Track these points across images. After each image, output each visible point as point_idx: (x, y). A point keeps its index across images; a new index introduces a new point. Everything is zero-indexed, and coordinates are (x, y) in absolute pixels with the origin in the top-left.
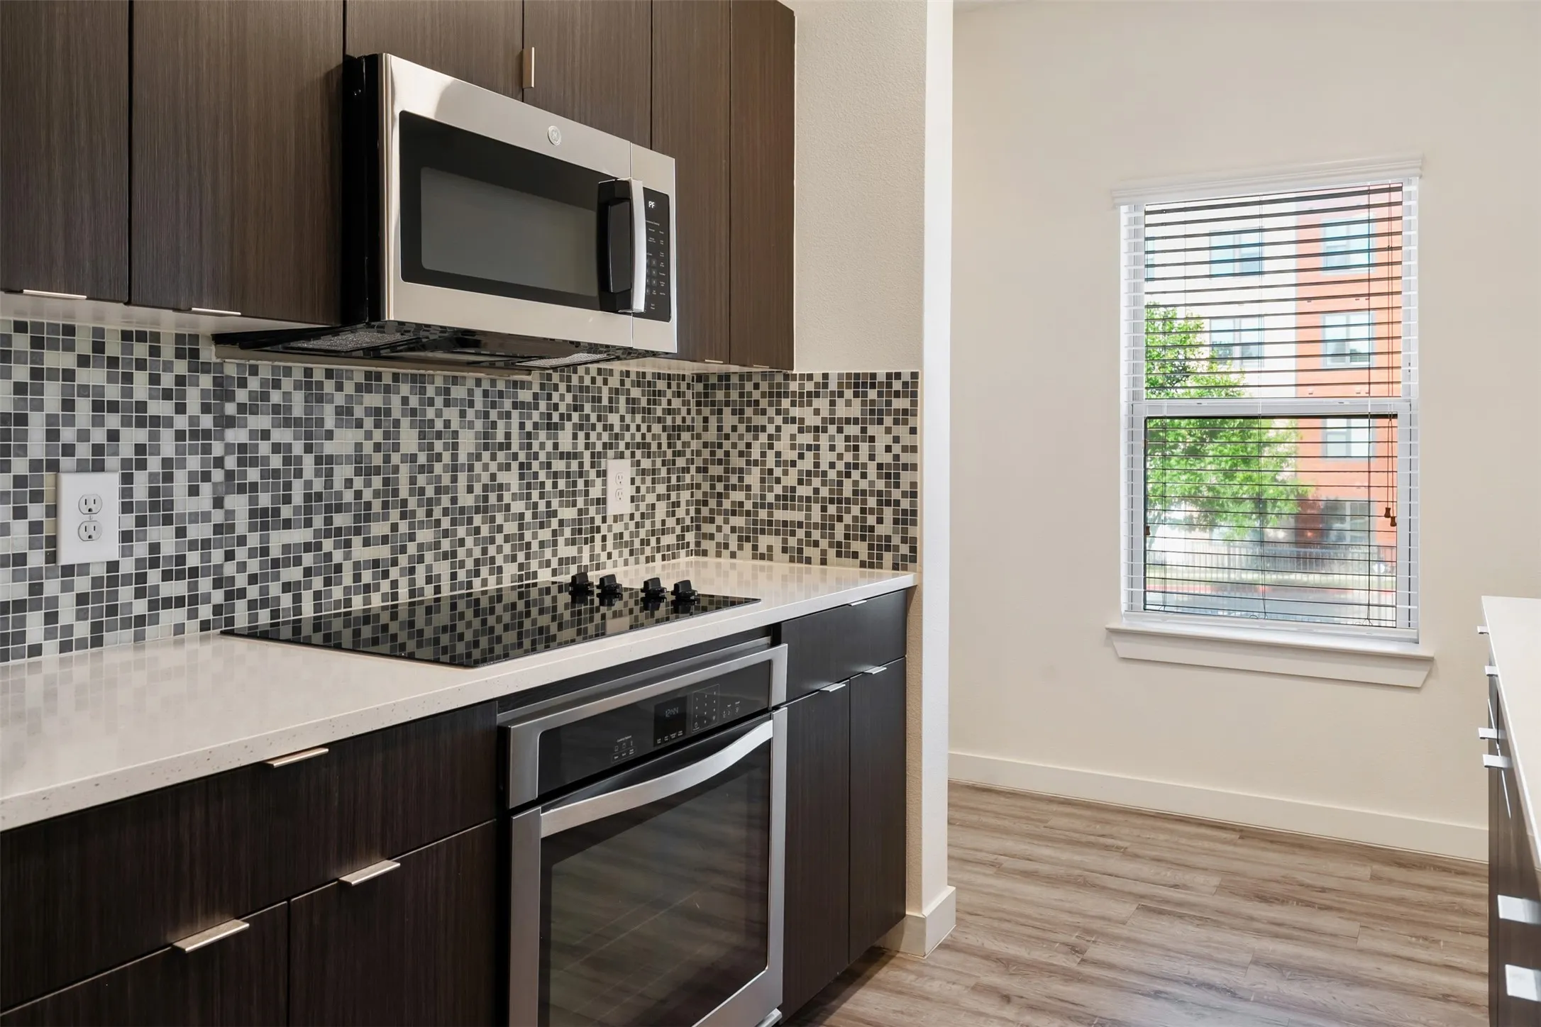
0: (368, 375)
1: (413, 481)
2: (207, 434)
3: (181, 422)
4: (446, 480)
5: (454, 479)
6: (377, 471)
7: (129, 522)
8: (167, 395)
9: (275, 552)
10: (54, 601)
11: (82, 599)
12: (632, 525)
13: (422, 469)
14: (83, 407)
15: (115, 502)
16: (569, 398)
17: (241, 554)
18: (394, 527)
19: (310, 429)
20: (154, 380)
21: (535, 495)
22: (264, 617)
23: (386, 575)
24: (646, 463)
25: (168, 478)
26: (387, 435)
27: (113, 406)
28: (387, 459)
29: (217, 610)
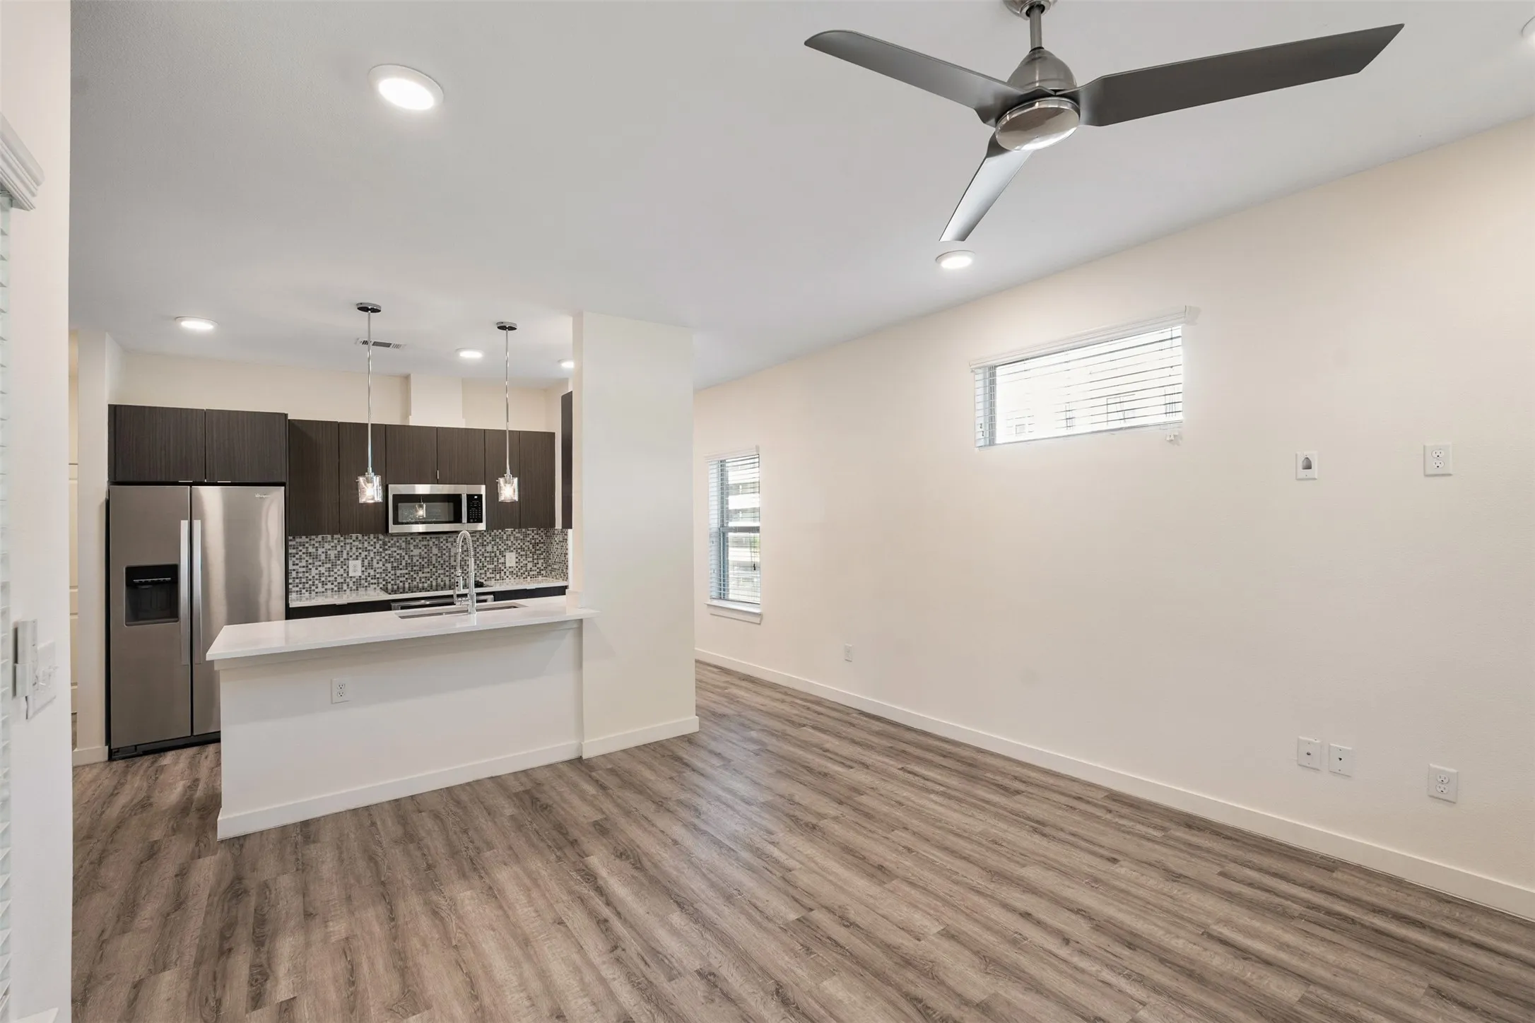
0: (423, 538)
1: (437, 560)
2: (381, 552)
3: (375, 550)
4: (447, 559)
5: (450, 559)
6: (426, 558)
7: (364, 569)
8: (372, 545)
9: (398, 575)
10: (348, 582)
11: (354, 582)
12: (517, 569)
13: (439, 557)
14: (354, 549)
15: (360, 566)
16: (490, 538)
17: (389, 575)
18: (431, 570)
19: (407, 550)
20: (369, 543)
21: (478, 562)
22: (395, 587)
23: (429, 580)
24: (523, 553)
25: (372, 561)
26: (428, 550)
27: (360, 548)
28: (428, 555)
29: (384, 585)
